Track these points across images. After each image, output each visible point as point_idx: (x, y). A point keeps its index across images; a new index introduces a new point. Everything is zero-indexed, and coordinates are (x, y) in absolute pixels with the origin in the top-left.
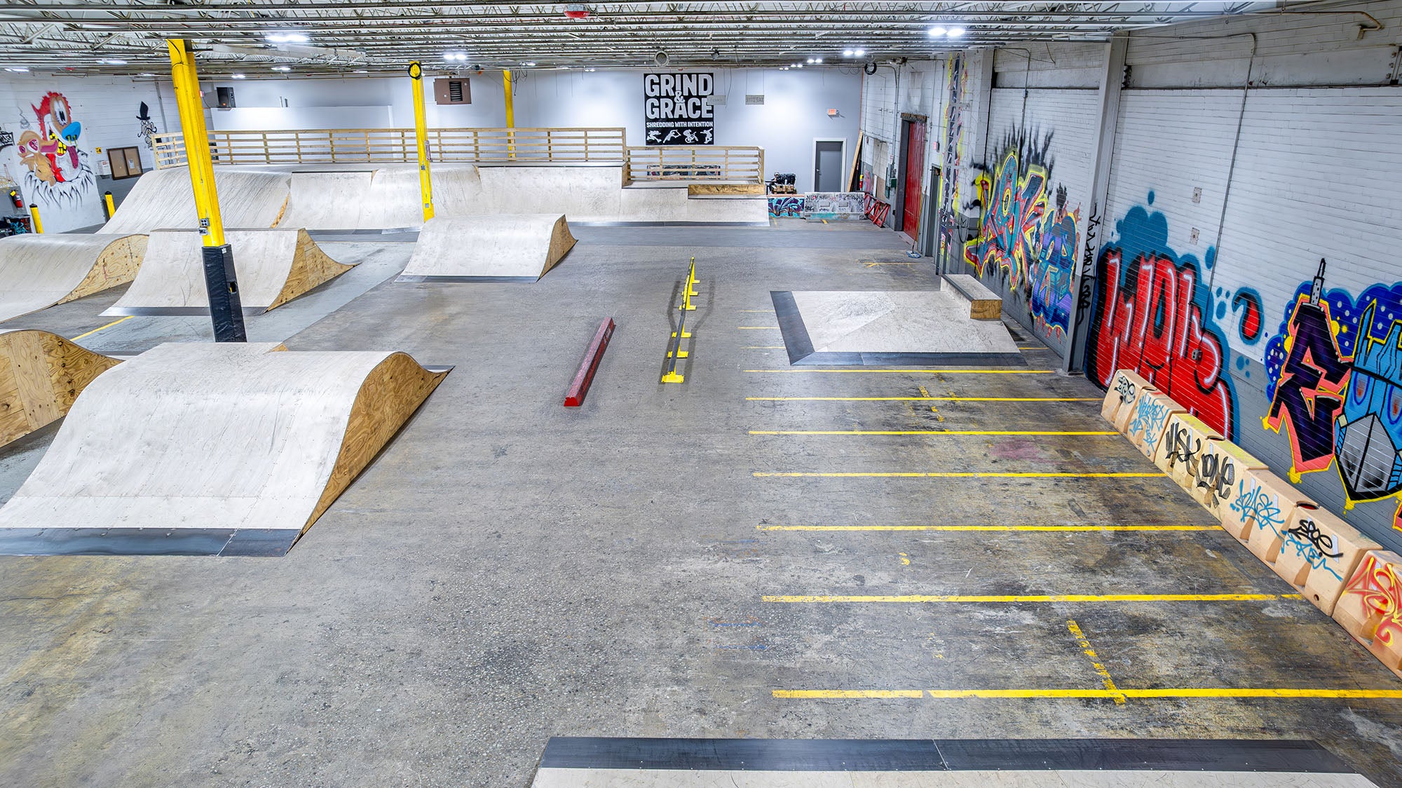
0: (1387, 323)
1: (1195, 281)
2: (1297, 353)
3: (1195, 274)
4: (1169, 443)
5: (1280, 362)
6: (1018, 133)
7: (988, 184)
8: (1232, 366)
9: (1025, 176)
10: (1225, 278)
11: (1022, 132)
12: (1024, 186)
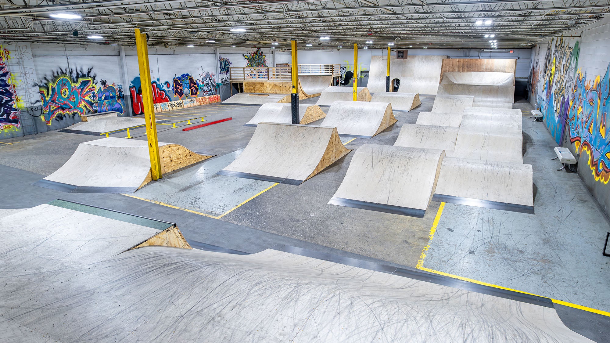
0: (184, 78)
1: (156, 84)
2: (176, 86)
4: (171, 106)
5: (174, 88)
6: (66, 70)
7: (43, 91)
8: (167, 93)
9: (77, 82)
10: (162, 82)
11: (69, 69)
12: (77, 85)
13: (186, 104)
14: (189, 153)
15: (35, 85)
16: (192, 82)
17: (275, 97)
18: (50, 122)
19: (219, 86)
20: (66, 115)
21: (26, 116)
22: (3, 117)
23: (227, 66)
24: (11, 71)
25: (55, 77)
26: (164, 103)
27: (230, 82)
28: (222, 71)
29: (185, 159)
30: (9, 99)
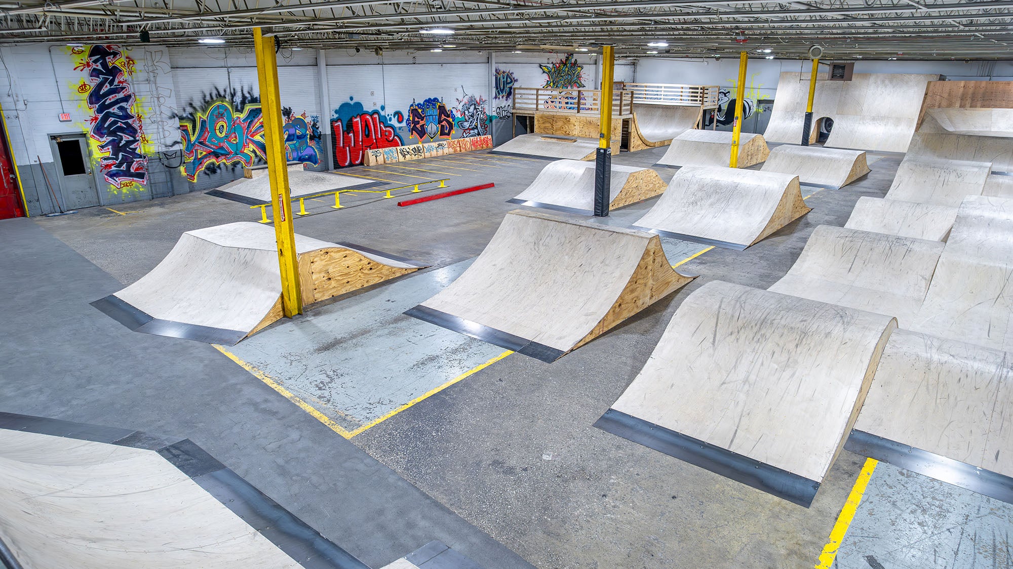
0: (429, 105)
1: (379, 116)
2: (414, 119)
3: (378, 114)
4: (402, 154)
5: (410, 123)
6: (225, 91)
7: (187, 126)
8: (398, 131)
9: (241, 111)
10: (389, 111)
11: (230, 90)
12: (242, 116)
13: (429, 150)
14: (369, 263)
15: (173, 116)
16: (443, 113)
17: (586, 145)
18: (195, 177)
19: (491, 121)
20: (222, 166)
21: (157, 167)
22: (122, 168)
23: (509, 86)
24: (136, 94)
25: (207, 102)
26: (390, 148)
27: (512, 113)
28: (499, 94)
29: (360, 274)
30: (131, 139)
